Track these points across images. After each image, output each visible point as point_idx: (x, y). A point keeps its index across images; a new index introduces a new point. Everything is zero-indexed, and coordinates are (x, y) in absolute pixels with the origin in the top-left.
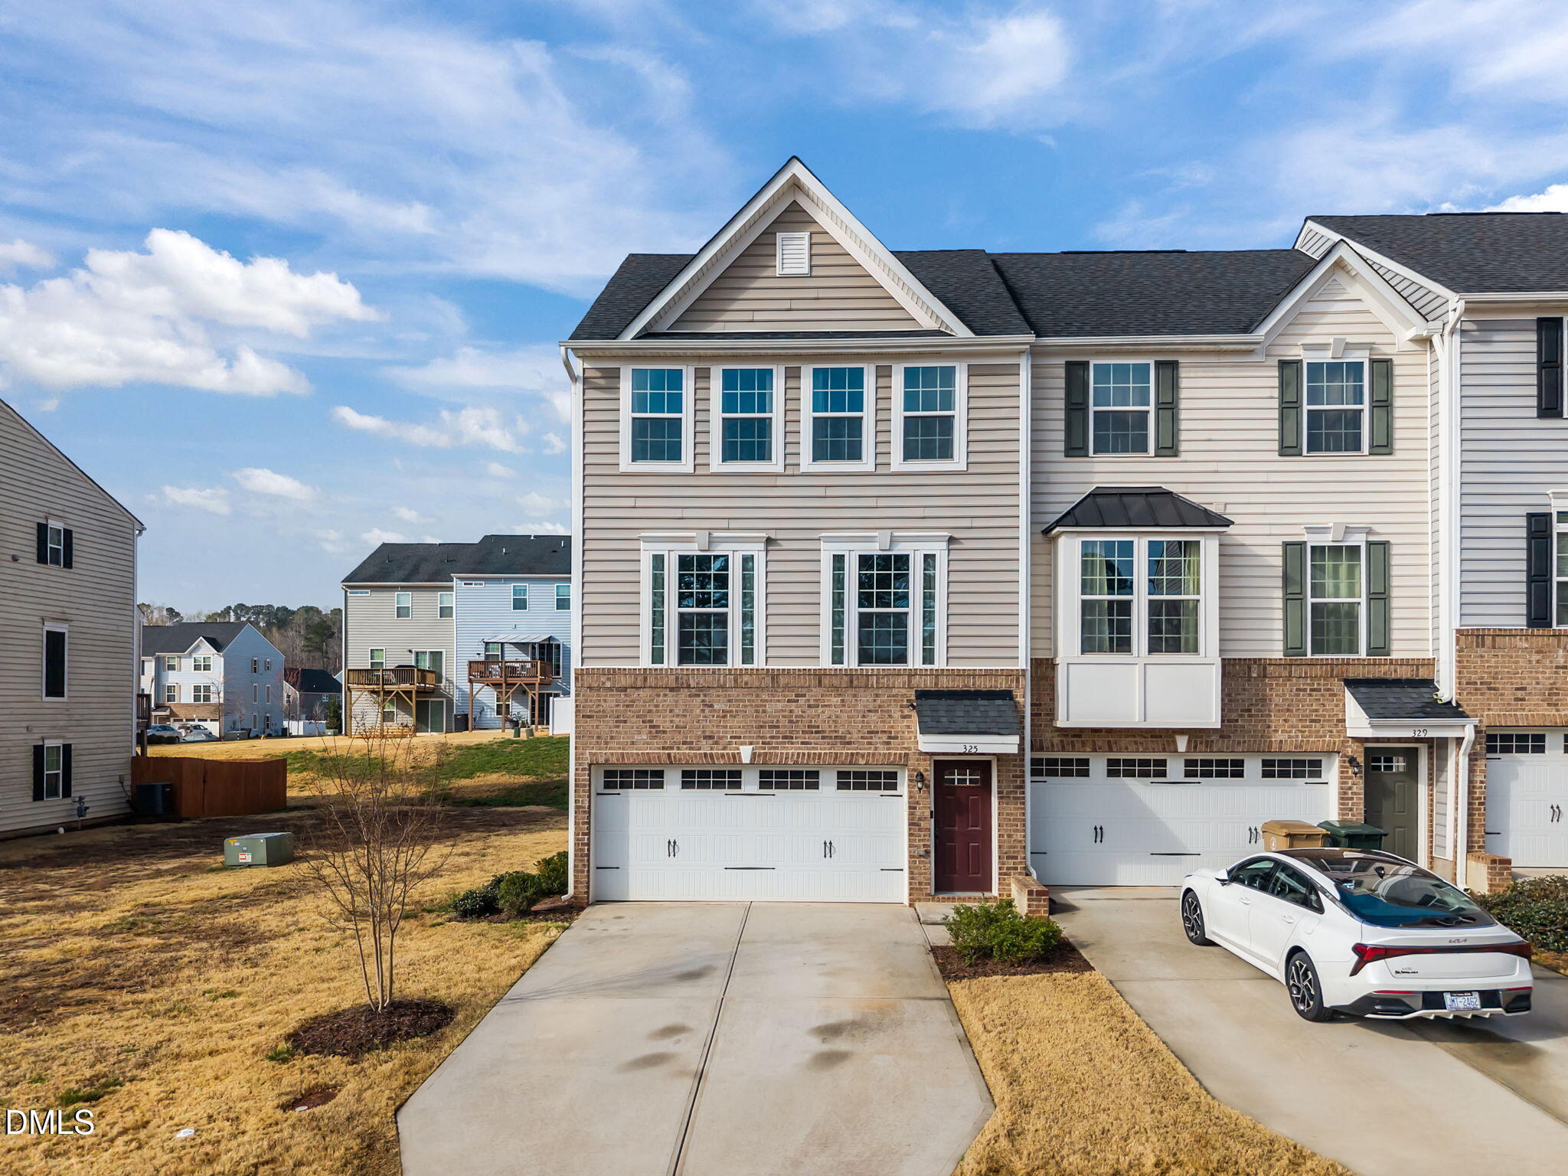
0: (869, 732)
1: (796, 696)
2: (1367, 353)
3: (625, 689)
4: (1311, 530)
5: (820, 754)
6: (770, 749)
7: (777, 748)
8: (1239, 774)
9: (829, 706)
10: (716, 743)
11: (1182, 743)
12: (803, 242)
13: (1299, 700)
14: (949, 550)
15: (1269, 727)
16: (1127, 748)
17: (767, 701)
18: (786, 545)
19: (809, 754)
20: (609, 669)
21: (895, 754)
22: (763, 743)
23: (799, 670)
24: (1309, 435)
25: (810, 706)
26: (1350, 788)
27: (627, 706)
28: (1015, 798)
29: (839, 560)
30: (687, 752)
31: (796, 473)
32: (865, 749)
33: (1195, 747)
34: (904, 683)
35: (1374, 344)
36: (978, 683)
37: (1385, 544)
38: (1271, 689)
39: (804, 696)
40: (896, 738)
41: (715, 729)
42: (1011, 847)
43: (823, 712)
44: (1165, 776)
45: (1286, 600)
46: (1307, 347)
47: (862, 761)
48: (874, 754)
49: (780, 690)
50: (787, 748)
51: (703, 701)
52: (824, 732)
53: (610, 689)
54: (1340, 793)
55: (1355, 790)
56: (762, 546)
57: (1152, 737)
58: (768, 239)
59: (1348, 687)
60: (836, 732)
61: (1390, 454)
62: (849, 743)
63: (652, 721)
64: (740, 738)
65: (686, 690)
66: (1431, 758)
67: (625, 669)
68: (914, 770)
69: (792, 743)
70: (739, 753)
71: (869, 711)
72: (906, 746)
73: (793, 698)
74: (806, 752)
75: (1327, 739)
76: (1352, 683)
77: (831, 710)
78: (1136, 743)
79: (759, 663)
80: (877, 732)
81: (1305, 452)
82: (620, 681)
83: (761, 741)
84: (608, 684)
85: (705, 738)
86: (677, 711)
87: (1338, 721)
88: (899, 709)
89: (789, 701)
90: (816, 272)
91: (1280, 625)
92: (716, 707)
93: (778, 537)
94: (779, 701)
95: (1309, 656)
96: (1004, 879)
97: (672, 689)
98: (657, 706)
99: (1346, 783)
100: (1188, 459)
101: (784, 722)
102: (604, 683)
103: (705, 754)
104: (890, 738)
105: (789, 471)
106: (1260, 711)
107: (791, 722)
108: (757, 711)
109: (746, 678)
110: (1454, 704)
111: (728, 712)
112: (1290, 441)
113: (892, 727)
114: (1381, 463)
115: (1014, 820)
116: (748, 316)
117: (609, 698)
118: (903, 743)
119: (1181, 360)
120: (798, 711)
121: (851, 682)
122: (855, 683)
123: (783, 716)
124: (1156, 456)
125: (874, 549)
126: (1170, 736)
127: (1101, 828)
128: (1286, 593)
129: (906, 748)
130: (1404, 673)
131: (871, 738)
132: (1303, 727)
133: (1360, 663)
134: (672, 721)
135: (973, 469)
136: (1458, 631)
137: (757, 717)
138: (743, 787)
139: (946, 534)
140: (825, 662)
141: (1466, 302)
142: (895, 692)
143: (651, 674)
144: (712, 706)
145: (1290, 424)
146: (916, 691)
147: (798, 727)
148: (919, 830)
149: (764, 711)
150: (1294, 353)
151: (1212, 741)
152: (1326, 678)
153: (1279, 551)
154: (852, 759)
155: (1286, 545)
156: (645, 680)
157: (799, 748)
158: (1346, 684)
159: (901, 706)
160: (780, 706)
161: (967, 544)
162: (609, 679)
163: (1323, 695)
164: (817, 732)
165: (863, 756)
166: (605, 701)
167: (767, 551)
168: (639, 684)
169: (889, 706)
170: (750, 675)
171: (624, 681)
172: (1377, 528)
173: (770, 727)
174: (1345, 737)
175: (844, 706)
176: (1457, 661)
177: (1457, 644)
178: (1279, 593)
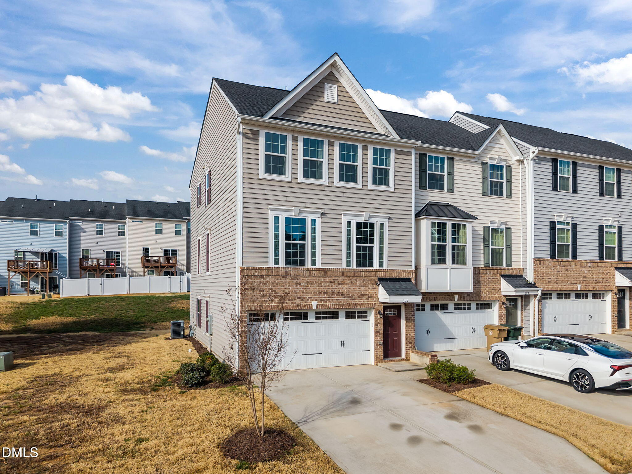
0: (361, 295)
1: (334, 280)
2: (505, 163)
3: (263, 276)
4: (492, 222)
5: (343, 304)
6: (324, 302)
7: (326, 302)
8: (469, 308)
9: (347, 284)
10: (302, 300)
11: (456, 297)
12: (335, 89)
13: (489, 282)
14: (388, 222)
15: (481, 291)
16: (440, 300)
17: (322, 282)
18: (329, 216)
19: (339, 304)
20: (256, 267)
21: (371, 304)
22: (321, 300)
23: (335, 269)
24: (490, 189)
25: (339, 284)
26: (502, 313)
27: (264, 284)
28: (411, 320)
29: (349, 223)
30: (290, 304)
31: (332, 186)
32: (360, 302)
33: (460, 299)
34: (374, 275)
35: (507, 160)
36: (399, 275)
37: (510, 228)
38: (481, 278)
39: (337, 280)
40: (371, 297)
41: (302, 294)
42: (410, 339)
43: (344, 287)
44: (448, 310)
45: (484, 247)
46: (490, 158)
47: (359, 307)
48: (363, 304)
49: (328, 277)
50: (330, 302)
51: (297, 282)
52: (344, 295)
53: (257, 276)
54: (499, 314)
55: (504, 313)
56: (319, 216)
57: (447, 295)
58: (321, 85)
59: (502, 278)
60: (349, 295)
61: (511, 198)
62: (354, 299)
63: (275, 291)
64: (312, 298)
65: (290, 277)
66: (522, 301)
67: (263, 267)
68: (377, 310)
69: (332, 300)
70: (312, 305)
71: (361, 286)
72: (374, 300)
73: (333, 281)
74: (338, 303)
75: (496, 295)
76: (503, 276)
77: (347, 286)
78: (442, 298)
79: (318, 265)
80: (364, 295)
81: (489, 195)
82: (261, 273)
83: (320, 299)
84: (256, 274)
85: (298, 298)
86: (286, 286)
87: (499, 289)
88: (372, 285)
89: (331, 282)
90: (340, 102)
91: (482, 255)
92: (302, 284)
93: (325, 212)
94: (327, 282)
95: (491, 267)
96: (408, 352)
97: (284, 277)
98: (277, 284)
99: (501, 311)
100: (457, 194)
101: (329, 291)
102: (254, 274)
103: (298, 305)
104: (369, 297)
105: (330, 185)
106: (478, 286)
107: (332, 291)
108: (319, 286)
109: (314, 272)
110: (533, 283)
111: (307, 287)
112: (485, 191)
113: (370, 293)
114: (508, 201)
115: (411, 328)
116: (313, 116)
117: (256, 281)
118: (373, 299)
119: (455, 157)
120: (334, 286)
121: (355, 274)
122: (356, 275)
123: (329, 289)
124: (447, 192)
125: (362, 220)
126: (452, 295)
127: (429, 330)
128: (484, 244)
129: (374, 301)
130: (516, 273)
131: (362, 297)
132: (490, 291)
133: (505, 269)
134: (283, 291)
135: (397, 191)
136: (534, 259)
137: (319, 289)
138: (309, 319)
139: (387, 215)
140: (344, 266)
141: (539, 150)
142: (370, 278)
143: (275, 269)
144: (300, 284)
145: (485, 184)
146: (378, 278)
147: (334, 293)
148: (379, 334)
149: (321, 286)
150: (487, 160)
151: (465, 297)
152: (496, 274)
153: (482, 229)
154: (355, 306)
155: (485, 227)
156: (272, 272)
157: (335, 302)
158: (501, 276)
159: (373, 284)
160: (328, 284)
161: (395, 220)
162: (256, 272)
163: (495, 280)
164: (342, 295)
165: (359, 304)
166: (254, 282)
167: (321, 218)
168: (270, 274)
169: (368, 284)
170: (316, 271)
171: (263, 273)
172: (508, 223)
173: (324, 293)
174: (501, 295)
175: (352, 284)
176: (534, 269)
177: (534, 263)
178: (482, 244)
